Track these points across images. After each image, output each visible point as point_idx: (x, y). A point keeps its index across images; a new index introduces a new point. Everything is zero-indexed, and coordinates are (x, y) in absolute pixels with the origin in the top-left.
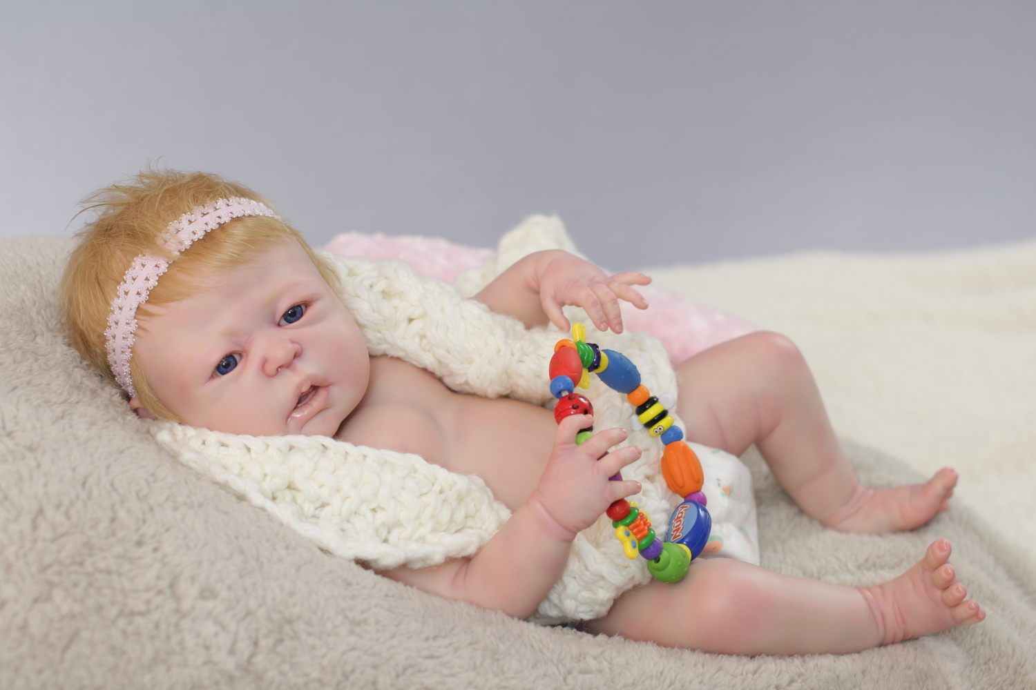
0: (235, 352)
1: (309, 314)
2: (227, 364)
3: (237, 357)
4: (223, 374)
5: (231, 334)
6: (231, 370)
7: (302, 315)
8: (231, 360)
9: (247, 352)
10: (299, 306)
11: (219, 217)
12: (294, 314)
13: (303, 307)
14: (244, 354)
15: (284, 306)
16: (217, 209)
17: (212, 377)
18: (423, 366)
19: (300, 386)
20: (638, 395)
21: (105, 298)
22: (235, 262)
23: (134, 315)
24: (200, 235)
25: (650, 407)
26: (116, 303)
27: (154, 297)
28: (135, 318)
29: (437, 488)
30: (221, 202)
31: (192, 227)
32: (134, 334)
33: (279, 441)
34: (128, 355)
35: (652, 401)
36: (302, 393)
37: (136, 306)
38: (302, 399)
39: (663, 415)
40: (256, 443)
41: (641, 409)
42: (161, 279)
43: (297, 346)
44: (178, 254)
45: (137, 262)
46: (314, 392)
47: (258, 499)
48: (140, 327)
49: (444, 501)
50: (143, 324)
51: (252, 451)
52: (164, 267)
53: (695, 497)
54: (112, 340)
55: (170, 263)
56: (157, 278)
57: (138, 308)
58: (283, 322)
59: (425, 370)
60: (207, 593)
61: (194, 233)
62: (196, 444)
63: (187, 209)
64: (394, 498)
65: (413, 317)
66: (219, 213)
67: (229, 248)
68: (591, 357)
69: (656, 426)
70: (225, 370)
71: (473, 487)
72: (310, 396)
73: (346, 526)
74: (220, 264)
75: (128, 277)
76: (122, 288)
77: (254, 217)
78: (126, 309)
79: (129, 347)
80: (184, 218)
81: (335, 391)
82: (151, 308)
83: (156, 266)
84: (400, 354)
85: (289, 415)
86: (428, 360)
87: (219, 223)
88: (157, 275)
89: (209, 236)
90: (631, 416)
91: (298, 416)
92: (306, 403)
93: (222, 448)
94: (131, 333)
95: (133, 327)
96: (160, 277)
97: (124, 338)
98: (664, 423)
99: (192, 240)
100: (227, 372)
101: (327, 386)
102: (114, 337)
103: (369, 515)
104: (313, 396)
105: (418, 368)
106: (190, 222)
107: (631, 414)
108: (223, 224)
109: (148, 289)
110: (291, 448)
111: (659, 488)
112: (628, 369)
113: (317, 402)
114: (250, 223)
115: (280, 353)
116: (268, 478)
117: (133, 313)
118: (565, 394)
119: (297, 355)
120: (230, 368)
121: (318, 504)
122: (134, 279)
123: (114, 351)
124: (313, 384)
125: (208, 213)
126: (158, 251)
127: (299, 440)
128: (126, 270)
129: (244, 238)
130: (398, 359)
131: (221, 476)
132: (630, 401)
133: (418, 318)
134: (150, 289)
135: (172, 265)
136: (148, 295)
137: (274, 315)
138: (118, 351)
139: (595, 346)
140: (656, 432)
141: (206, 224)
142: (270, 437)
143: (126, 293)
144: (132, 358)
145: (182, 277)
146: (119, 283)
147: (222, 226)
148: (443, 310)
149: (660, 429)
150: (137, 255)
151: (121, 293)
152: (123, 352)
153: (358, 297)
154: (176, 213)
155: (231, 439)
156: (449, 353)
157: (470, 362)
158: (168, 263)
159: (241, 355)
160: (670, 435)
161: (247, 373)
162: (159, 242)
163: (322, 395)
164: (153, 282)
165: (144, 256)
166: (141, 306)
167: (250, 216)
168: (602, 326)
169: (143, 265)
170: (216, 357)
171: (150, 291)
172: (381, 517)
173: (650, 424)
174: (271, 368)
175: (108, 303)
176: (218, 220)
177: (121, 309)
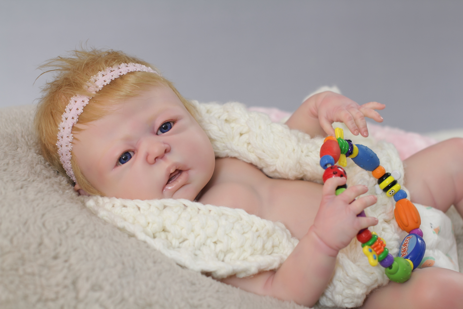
0: (130, 150)
1: (175, 127)
2: (125, 157)
3: (131, 153)
4: (123, 163)
5: (127, 139)
6: (128, 161)
7: (171, 128)
8: (128, 155)
9: (137, 151)
10: (169, 123)
11: (121, 72)
12: (166, 127)
13: (172, 124)
14: (136, 152)
15: (159, 123)
16: (119, 68)
17: (117, 165)
18: (249, 162)
19: (169, 169)
20: (378, 171)
21: (55, 123)
22: (128, 96)
23: (70, 131)
24: (108, 82)
25: (385, 179)
26: (61, 125)
27: (81, 119)
28: (71, 133)
29: (254, 229)
30: (123, 65)
31: (104, 78)
32: (72, 143)
33: (157, 203)
34: (69, 156)
35: (387, 175)
36: (171, 174)
37: (72, 126)
38: (171, 178)
39: (394, 183)
40: (143, 204)
41: (381, 180)
42: (85, 108)
43: (167, 146)
44: (95, 93)
45: (73, 99)
46: (179, 174)
47: (141, 236)
48: (74, 138)
49: (259, 236)
50: (76, 136)
51: (141, 209)
52: (87, 101)
53: (416, 232)
54: (60, 148)
55: (90, 99)
56: (83, 108)
57: (73, 127)
58: (159, 132)
59: (251, 164)
60: (97, 287)
61: (105, 81)
62: (108, 206)
63: (102, 69)
64: (227, 235)
65: (243, 132)
66: (120, 70)
67: (126, 89)
68: (346, 148)
69: (390, 190)
70: (124, 161)
71: (277, 228)
72: (177, 176)
73: (198, 252)
74: (119, 97)
75: (67, 110)
76: (64, 116)
77: (142, 72)
78: (66, 128)
79: (70, 151)
80: (100, 74)
81: (192, 173)
82: (80, 126)
83: (83, 101)
84: (236, 155)
85: (163, 188)
86: (252, 158)
87: (120, 76)
88: (83, 106)
89: (113, 82)
90: (375, 185)
91: (169, 188)
92: (174, 181)
93: (124, 208)
94: (70, 142)
95: (70, 139)
96: (84, 107)
97: (66, 146)
98: (395, 188)
99: (103, 85)
100: (125, 162)
101: (187, 170)
102: (61, 146)
103: (212, 245)
104: (179, 176)
105: (247, 163)
106: (103, 75)
107: (375, 184)
108: (122, 75)
109: (78, 115)
110: (165, 207)
111: (393, 227)
112: (371, 155)
113: (181, 180)
114: (138, 74)
115: (156, 150)
116: (150, 225)
117: (70, 130)
118: (329, 166)
119: (167, 151)
120: (127, 160)
121: (181, 240)
122: (70, 110)
123: (62, 155)
124: (177, 168)
125: (114, 70)
126: (84, 93)
127: (169, 202)
128: (66, 105)
129: (134, 82)
130: (235, 158)
131: (120, 224)
132: (374, 176)
133: (246, 133)
134: (79, 115)
135: (92, 100)
136: (78, 119)
137: (153, 128)
138: (64, 154)
139: (349, 141)
140: (390, 193)
141: (112, 76)
142: (151, 200)
143: (66, 119)
144: (72, 158)
145: (97, 106)
146: (62, 113)
147: (121, 77)
148: (260, 127)
149: (392, 191)
150: (72, 96)
151: (64, 119)
152: (67, 155)
153: (211, 123)
154: (95, 71)
155: (129, 203)
156: (264, 152)
157: (277, 158)
158: (89, 99)
159: (134, 152)
160: (399, 195)
161: (137, 162)
162: (85, 87)
163: (184, 175)
164: (81, 111)
165: (76, 96)
166: (75, 126)
167: (139, 71)
168: (355, 133)
169: (76, 102)
170: (118, 153)
171: (79, 116)
172: (220, 247)
173: (386, 189)
174: (151, 159)
175: (56, 126)
176: (120, 74)
177: (64, 128)
